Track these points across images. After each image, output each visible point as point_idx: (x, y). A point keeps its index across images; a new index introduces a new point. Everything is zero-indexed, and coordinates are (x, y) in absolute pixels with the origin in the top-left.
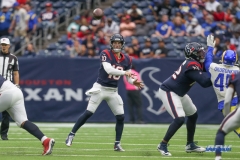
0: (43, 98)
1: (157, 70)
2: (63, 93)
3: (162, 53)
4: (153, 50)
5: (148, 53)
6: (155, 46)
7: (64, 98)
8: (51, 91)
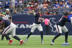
0: (19, 27)
1: (55, 19)
2: (25, 26)
3: (56, 13)
4: (53, 13)
5: (52, 14)
6: (54, 11)
7: (26, 27)
8: (22, 25)
